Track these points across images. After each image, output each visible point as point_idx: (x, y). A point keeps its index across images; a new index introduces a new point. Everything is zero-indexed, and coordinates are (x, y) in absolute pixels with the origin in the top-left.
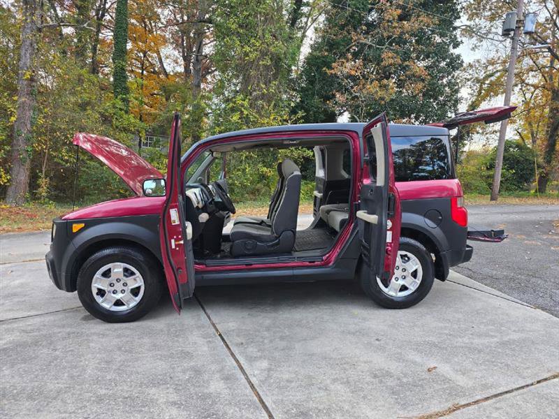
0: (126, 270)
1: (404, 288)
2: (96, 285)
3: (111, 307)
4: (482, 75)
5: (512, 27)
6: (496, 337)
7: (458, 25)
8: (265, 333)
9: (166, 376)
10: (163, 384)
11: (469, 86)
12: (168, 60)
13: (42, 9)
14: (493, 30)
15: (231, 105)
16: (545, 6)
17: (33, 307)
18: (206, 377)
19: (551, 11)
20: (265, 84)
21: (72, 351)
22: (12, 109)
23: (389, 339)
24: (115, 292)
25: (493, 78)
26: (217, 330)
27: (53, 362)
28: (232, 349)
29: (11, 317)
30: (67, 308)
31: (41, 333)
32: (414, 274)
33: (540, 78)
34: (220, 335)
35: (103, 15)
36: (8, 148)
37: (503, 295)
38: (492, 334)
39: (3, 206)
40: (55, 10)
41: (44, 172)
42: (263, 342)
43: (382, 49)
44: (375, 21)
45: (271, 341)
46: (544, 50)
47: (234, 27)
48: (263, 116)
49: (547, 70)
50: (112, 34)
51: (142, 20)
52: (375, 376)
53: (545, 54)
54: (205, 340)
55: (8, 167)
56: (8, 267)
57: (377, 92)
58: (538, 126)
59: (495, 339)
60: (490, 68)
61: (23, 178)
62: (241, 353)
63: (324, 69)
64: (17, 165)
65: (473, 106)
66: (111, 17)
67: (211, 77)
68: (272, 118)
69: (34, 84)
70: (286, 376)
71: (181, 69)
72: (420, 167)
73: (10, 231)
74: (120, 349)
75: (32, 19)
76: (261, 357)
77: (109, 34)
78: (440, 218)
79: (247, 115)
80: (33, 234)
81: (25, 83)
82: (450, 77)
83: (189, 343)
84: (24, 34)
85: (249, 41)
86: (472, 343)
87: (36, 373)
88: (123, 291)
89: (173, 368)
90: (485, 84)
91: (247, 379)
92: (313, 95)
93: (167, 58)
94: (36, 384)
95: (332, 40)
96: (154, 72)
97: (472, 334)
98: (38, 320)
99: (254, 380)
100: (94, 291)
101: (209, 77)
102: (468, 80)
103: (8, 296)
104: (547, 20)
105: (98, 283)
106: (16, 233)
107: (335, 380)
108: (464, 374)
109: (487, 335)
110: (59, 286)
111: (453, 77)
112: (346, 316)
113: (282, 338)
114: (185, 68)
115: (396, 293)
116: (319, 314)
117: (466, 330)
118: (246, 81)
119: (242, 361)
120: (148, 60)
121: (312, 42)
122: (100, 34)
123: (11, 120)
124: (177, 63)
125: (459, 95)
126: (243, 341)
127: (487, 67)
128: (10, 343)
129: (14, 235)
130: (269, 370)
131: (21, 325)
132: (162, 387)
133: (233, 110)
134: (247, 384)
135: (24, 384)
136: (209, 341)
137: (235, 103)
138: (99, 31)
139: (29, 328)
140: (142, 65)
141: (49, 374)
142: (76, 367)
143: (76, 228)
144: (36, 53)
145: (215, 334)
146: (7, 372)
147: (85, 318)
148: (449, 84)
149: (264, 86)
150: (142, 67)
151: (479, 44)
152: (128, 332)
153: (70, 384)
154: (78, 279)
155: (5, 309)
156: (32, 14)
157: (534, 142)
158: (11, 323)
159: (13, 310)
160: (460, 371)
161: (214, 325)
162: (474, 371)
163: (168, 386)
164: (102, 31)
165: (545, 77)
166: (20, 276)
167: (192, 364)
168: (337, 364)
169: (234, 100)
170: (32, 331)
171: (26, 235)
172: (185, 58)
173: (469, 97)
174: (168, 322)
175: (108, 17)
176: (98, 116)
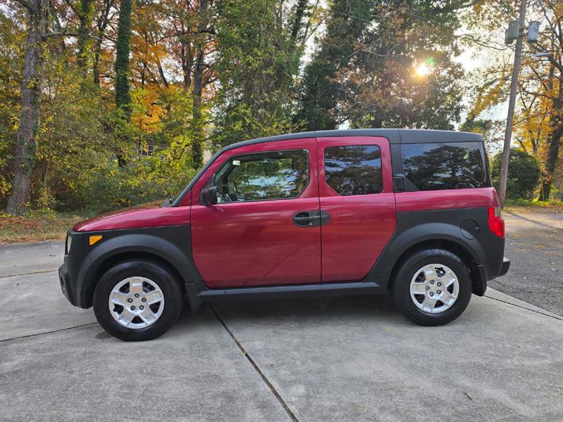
0: (145, 284)
1: (439, 304)
2: (112, 301)
3: (128, 324)
4: (481, 84)
5: (515, 36)
6: (547, 358)
7: (459, 34)
8: (294, 353)
9: (196, 402)
10: (194, 413)
11: (469, 95)
12: (168, 70)
13: (47, 19)
14: (493, 39)
15: (233, 113)
16: (545, 15)
17: (42, 324)
18: (239, 404)
19: (550, 20)
20: (267, 92)
21: (90, 373)
22: (16, 118)
23: (432, 360)
24: (133, 308)
25: (493, 87)
26: (243, 350)
27: (70, 386)
28: (262, 371)
29: (21, 334)
30: (79, 324)
31: (55, 353)
32: (451, 289)
33: (539, 86)
34: (246, 355)
35: (105, 26)
36: (9, 157)
37: (542, 310)
38: (541, 354)
39: (4, 216)
40: (58, 21)
41: (45, 181)
42: (294, 363)
43: (383, 57)
44: (376, 31)
45: (303, 363)
46: (543, 58)
47: (236, 37)
48: (265, 125)
49: (546, 78)
50: (114, 44)
51: (143, 31)
52: (426, 404)
53: (544, 62)
54: (232, 362)
55: (9, 176)
56: (13, 280)
57: (380, 101)
58: (539, 134)
59: (547, 361)
60: (490, 76)
61: (24, 187)
62: (274, 377)
63: (327, 77)
64: (19, 173)
65: (473, 114)
66: (113, 27)
67: (211, 86)
68: (275, 126)
69: (37, 93)
70: (327, 404)
71: (181, 79)
72: (434, 175)
73: (14, 242)
74: (141, 371)
75: (37, 28)
76: (295, 382)
77: (109, 44)
78: (477, 228)
79: (250, 123)
80: (37, 245)
81: (29, 91)
82: (451, 85)
83: (215, 365)
84: (29, 43)
85: (252, 50)
86: (523, 365)
87: (53, 400)
88: (142, 307)
89: (203, 394)
90: (484, 92)
91: (285, 406)
92: (315, 103)
93: (168, 67)
94: (54, 412)
95: (334, 49)
96: (155, 82)
97: (520, 355)
98: (50, 337)
99: (292, 408)
100: (112, 307)
101: (208, 86)
102: (469, 88)
103: (16, 312)
104: (547, 29)
105: (115, 298)
106: (19, 244)
107: (383, 409)
108: (523, 402)
109: (536, 356)
110: (74, 302)
111: (454, 85)
112: (379, 334)
113: (315, 359)
114: (185, 77)
115: (431, 309)
116: (349, 332)
117: (512, 350)
118: (249, 90)
119: (276, 387)
120: (148, 70)
121: (313, 52)
122: (101, 45)
123: (13, 129)
124: (177, 73)
125: (461, 103)
126: (274, 363)
127: (486, 76)
128: (22, 365)
129: (18, 246)
130: (308, 397)
131: (32, 344)
132: (192, 416)
133: (235, 119)
134: (285, 412)
135: (42, 413)
136: (237, 363)
137: (237, 111)
138: (100, 42)
139: (41, 348)
140: (143, 75)
141: (68, 401)
142: (95, 393)
143: (93, 240)
144: (40, 63)
145: (241, 355)
146: (21, 399)
147: (100, 336)
148: (452, 92)
149: (266, 95)
150: (143, 77)
151: (478, 53)
152: (148, 352)
153: (91, 412)
154: (95, 294)
155: (15, 325)
156: (37, 24)
157: (535, 149)
158: (22, 341)
159: (22, 327)
160: (519, 398)
161: (238, 344)
162: (534, 398)
163: (200, 415)
164: (103, 42)
165: (544, 86)
166: (26, 289)
167: (222, 389)
168: (381, 390)
169: (236, 108)
170: (44, 350)
171: (29, 246)
172: (185, 68)
173: (469, 105)
174: (189, 340)
175: (109, 28)
176: (99, 124)
